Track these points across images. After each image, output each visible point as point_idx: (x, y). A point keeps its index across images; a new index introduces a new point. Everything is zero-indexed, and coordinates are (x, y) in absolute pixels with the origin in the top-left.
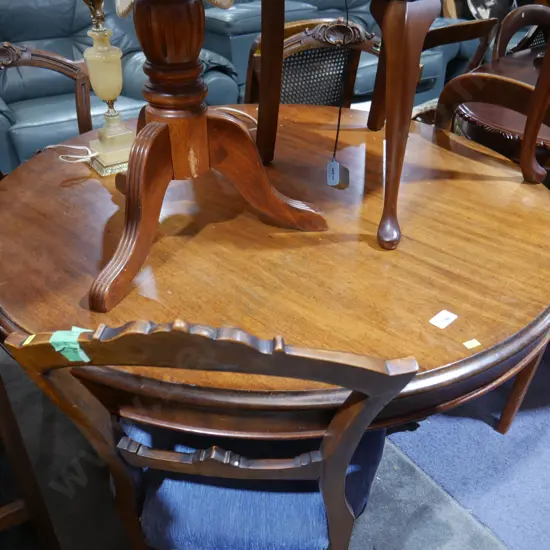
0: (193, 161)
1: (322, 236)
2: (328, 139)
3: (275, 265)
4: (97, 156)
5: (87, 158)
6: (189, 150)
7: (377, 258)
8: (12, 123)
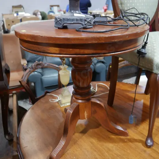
0: (86, 114)
1: (126, 139)
2: (132, 97)
3: (109, 150)
4: (60, 100)
5: (57, 100)
6: (85, 111)
7: (145, 151)
8: (42, 75)
